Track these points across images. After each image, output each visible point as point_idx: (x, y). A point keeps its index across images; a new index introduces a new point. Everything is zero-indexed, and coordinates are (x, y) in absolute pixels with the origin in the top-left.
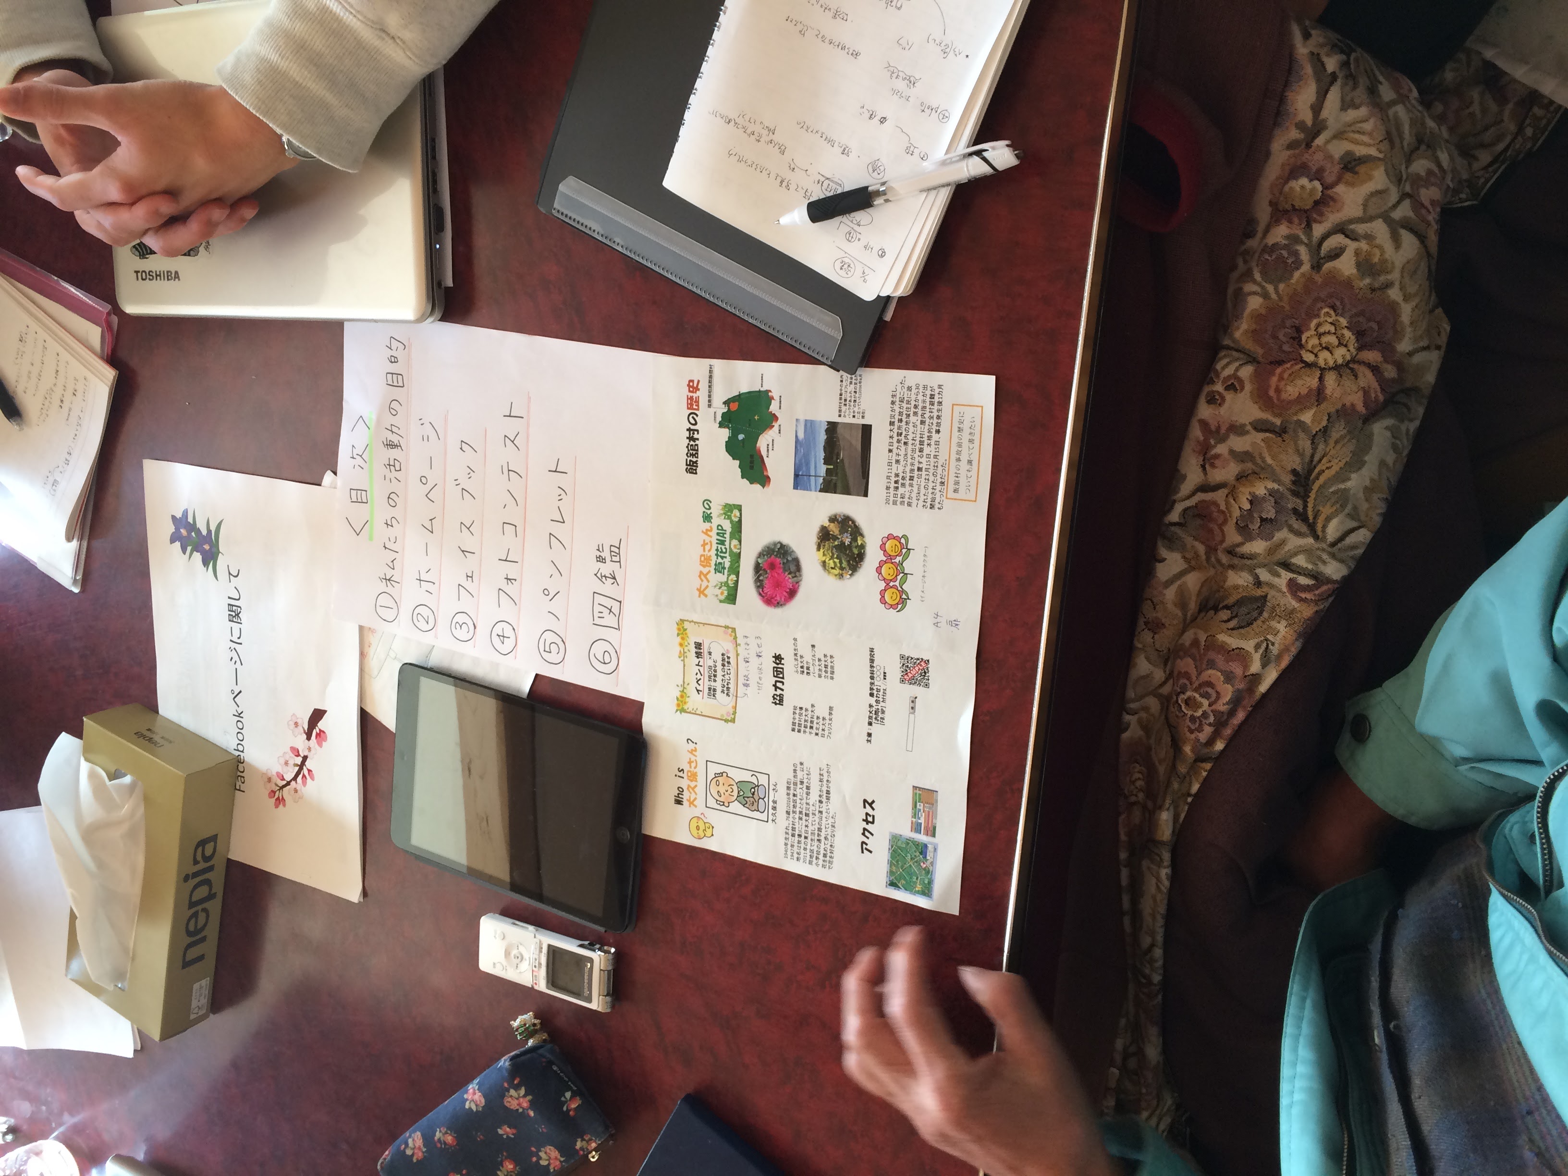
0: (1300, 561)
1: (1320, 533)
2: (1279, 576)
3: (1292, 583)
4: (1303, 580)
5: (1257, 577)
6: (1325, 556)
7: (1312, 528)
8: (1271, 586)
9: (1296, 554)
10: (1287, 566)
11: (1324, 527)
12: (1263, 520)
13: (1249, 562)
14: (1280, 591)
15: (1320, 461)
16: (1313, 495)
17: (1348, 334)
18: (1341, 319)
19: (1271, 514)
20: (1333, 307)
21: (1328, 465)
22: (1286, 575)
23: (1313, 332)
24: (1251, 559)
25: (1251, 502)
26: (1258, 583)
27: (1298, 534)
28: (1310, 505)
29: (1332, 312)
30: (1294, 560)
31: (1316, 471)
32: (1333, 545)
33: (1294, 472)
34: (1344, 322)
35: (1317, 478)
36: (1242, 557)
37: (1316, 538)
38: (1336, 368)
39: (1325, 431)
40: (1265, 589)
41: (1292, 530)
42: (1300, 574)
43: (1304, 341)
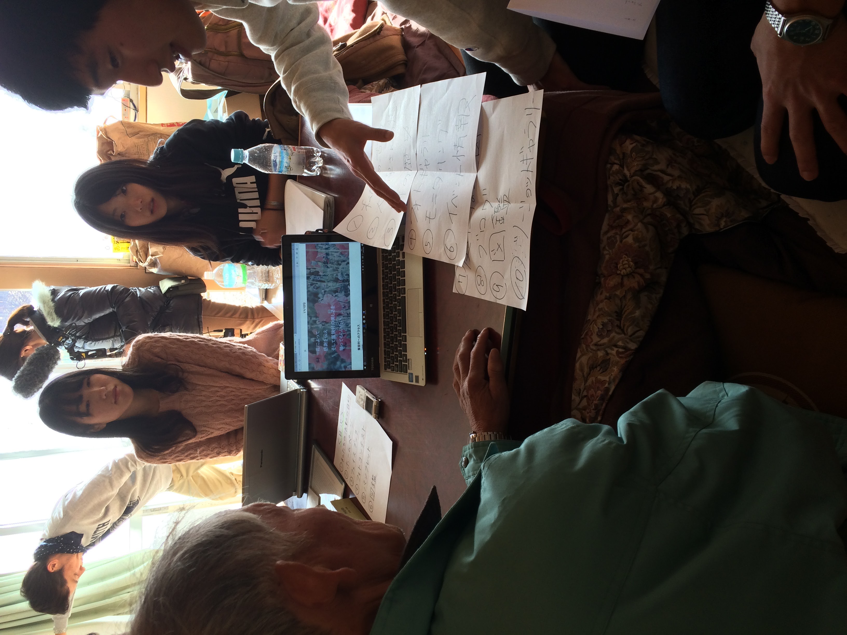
0: (620, 343)
1: (626, 332)
2: (613, 350)
3: (617, 352)
4: (621, 350)
5: (606, 352)
6: (628, 341)
7: (623, 330)
8: (611, 354)
9: (618, 341)
10: (616, 346)
11: (627, 330)
12: (608, 331)
13: (603, 347)
14: (614, 355)
15: (624, 307)
16: (623, 319)
17: (631, 263)
18: (629, 259)
19: (610, 328)
20: (626, 255)
21: (628, 308)
22: (616, 349)
23: (621, 264)
24: (603, 345)
25: (603, 325)
26: (607, 354)
27: (619, 333)
28: (622, 323)
29: (626, 256)
30: (618, 344)
31: (624, 311)
32: (631, 336)
33: (616, 312)
34: (630, 259)
35: (625, 313)
36: (601, 345)
37: (625, 334)
38: (628, 275)
39: (625, 296)
40: (610, 356)
41: (616, 333)
42: (620, 348)
43: (619, 267)
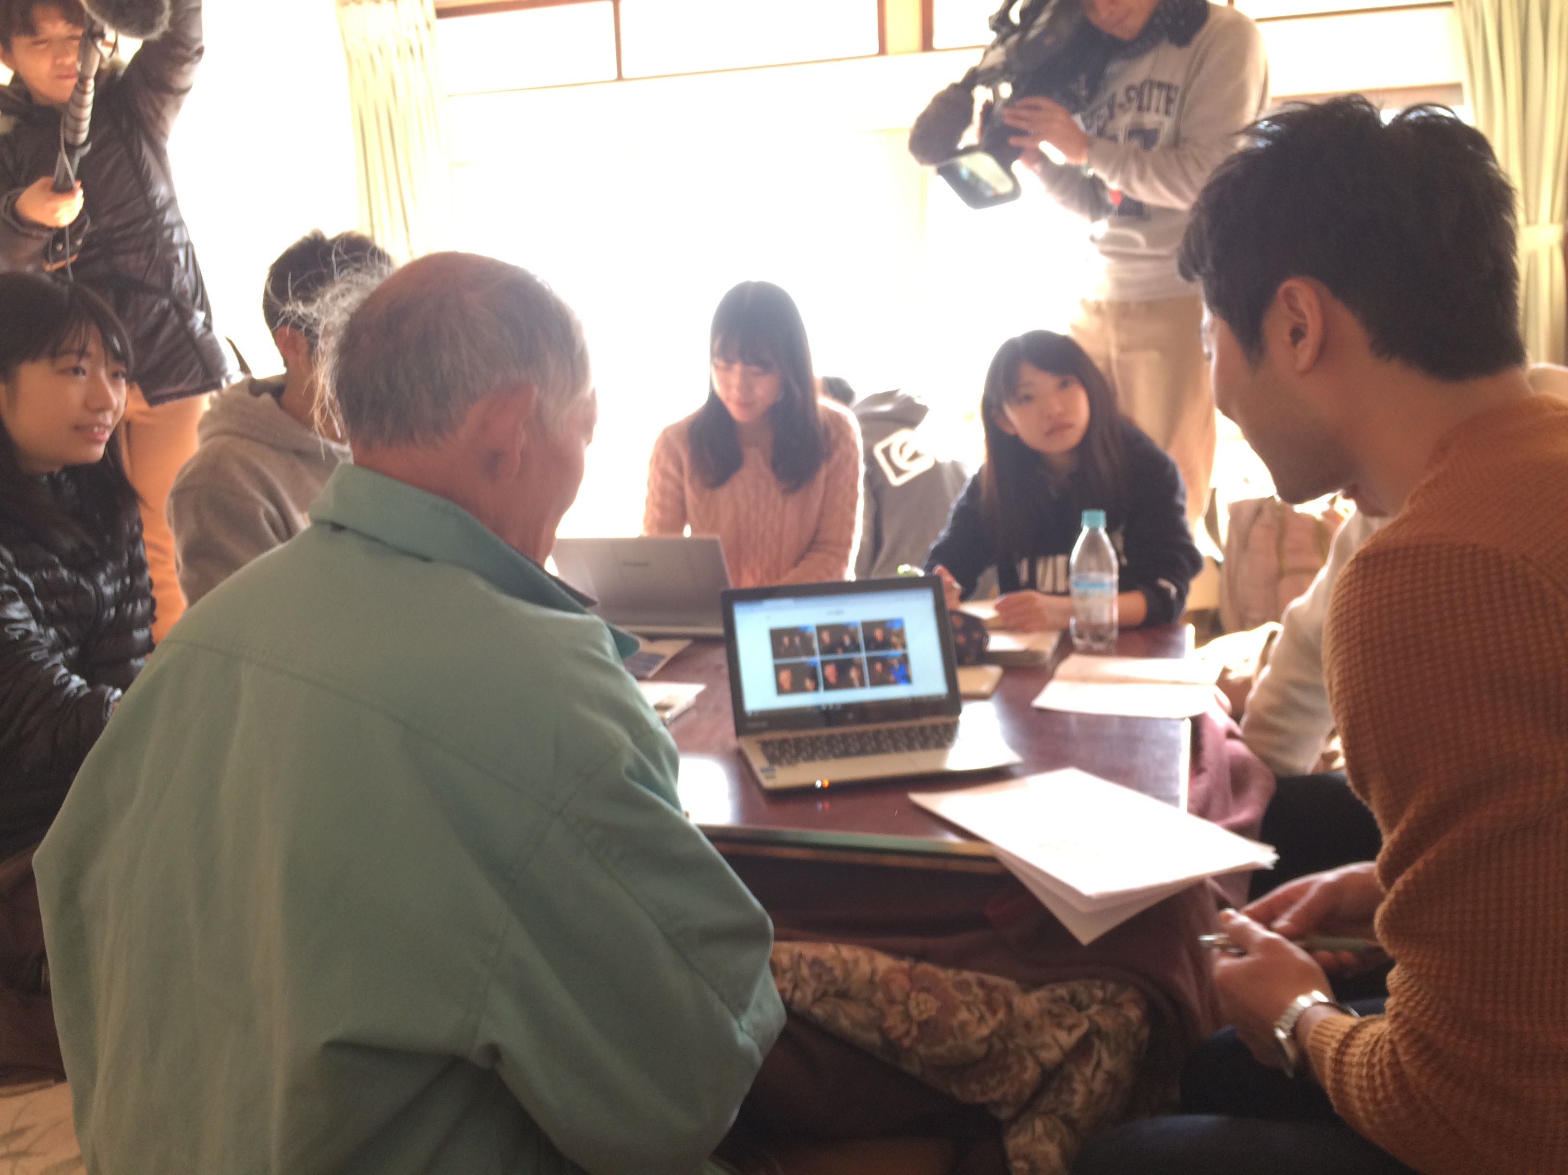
10: (795, 987)
11: (819, 1006)
12: (820, 976)
15: (856, 1004)
16: (836, 1000)
17: (926, 1016)
20: (941, 1008)
21: (854, 1009)
23: (927, 998)
25: (830, 968)
27: (814, 992)
28: (831, 998)
29: (938, 1007)
31: (849, 1002)
33: (849, 990)
34: (933, 1013)
35: (846, 1002)
38: (907, 1011)
41: (816, 989)
